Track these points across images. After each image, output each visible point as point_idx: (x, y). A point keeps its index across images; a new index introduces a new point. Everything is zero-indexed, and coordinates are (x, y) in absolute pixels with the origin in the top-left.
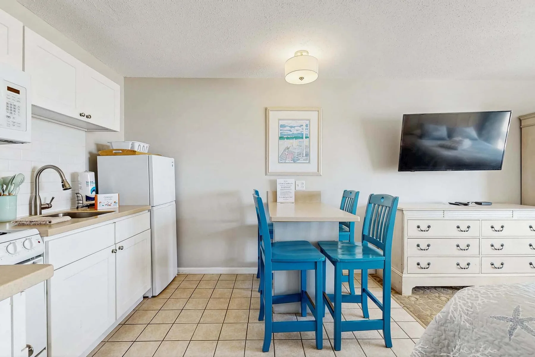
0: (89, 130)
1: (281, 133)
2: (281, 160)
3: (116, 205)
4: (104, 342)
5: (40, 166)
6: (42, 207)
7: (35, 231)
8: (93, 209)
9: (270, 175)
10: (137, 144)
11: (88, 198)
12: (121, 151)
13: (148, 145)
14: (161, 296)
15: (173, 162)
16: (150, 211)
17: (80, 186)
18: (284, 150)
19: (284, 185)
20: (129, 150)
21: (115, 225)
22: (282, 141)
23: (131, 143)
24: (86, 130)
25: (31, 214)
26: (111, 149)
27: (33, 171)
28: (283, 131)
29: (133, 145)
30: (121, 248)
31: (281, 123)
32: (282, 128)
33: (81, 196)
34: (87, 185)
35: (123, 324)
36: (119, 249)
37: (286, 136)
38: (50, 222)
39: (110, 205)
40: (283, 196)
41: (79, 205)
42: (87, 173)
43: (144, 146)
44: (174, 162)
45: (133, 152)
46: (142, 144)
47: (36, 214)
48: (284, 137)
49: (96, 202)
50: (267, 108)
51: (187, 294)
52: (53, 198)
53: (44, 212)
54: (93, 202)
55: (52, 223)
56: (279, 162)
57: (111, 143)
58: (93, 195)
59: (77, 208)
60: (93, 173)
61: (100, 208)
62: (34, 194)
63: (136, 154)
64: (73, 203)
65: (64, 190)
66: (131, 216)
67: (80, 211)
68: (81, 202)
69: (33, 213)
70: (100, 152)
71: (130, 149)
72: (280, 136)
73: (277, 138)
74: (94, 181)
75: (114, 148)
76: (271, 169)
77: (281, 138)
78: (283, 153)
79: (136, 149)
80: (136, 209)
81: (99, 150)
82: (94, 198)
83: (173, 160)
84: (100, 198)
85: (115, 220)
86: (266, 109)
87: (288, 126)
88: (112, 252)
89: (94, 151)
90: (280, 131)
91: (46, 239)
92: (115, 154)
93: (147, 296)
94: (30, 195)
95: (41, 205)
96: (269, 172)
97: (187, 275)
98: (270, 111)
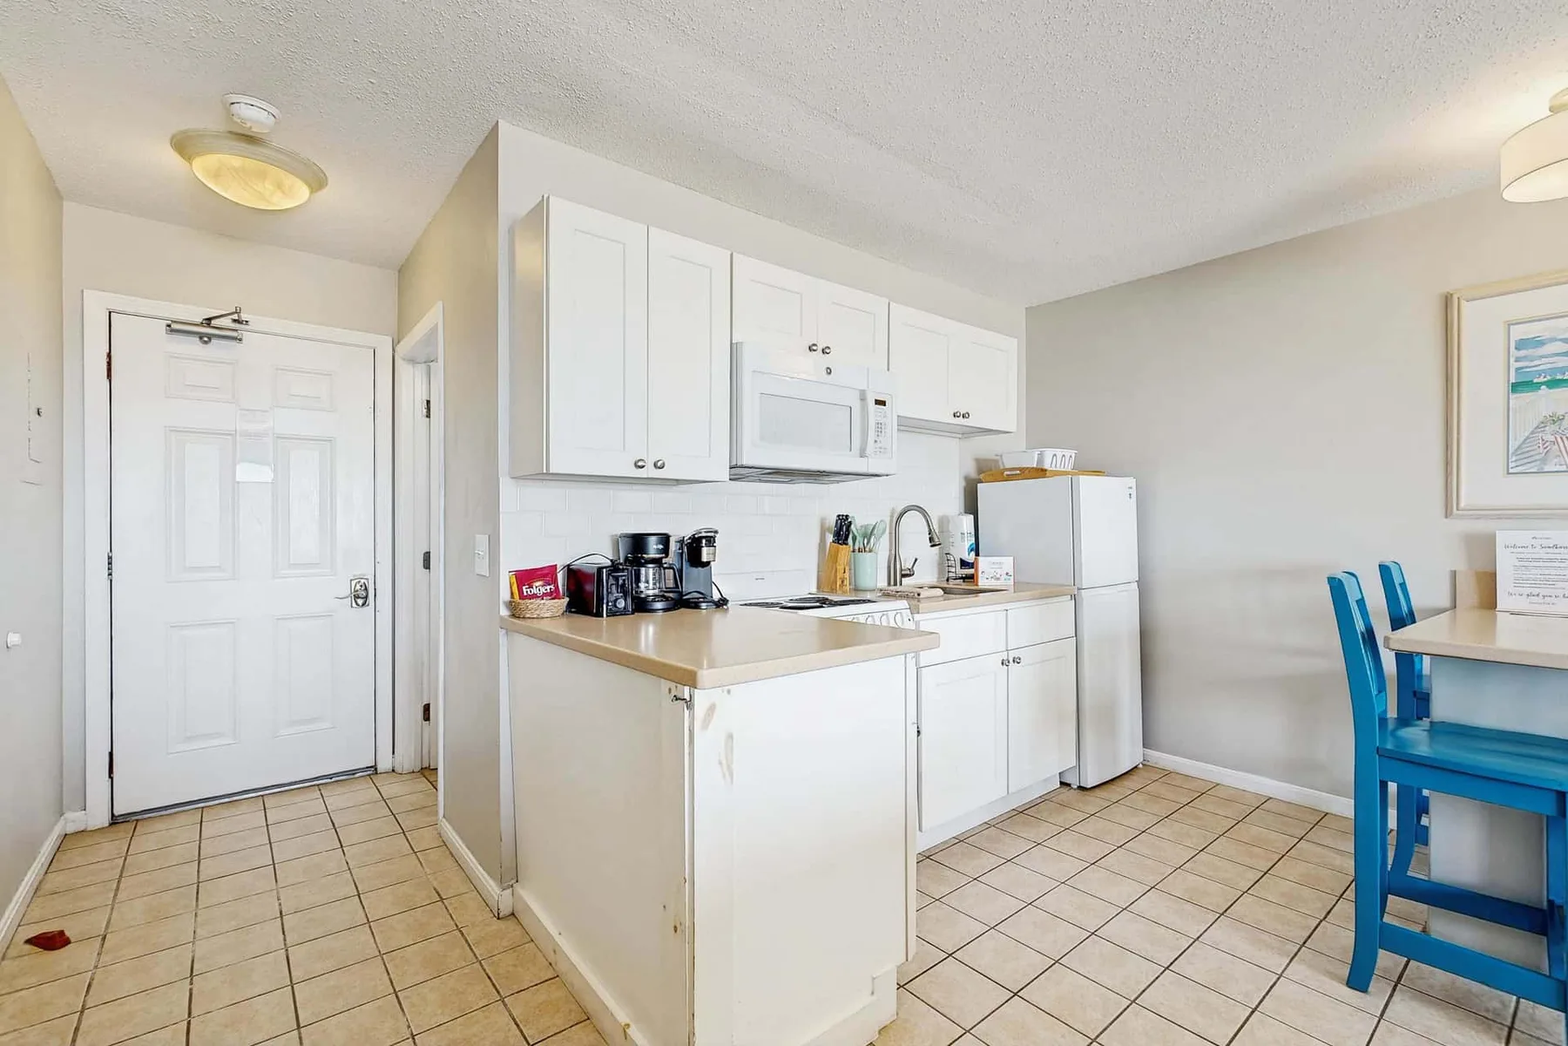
0: (965, 436)
1: (1517, 369)
2: (1518, 463)
3: (1009, 579)
4: (988, 825)
5: (899, 509)
6: (903, 572)
7: (903, 604)
8: (971, 584)
9: (1462, 517)
10: (1049, 453)
11: (964, 564)
12: (1018, 472)
13: (1073, 453)
14: (1098, 792)
15: (1131, 488)
16: (1074, 597)
17: (951, 540)
18: (1537, 427)
19: (1534, 550)
20: (1033, 468)
21: (1007, 614)
22: (1518, 400)
23: (1036, 453)
24: (960, 436)
25: (889, 584)
26: (1002, 467)
27: (892, 516)
28: (1532, 361)
29: (1041, 459)
30: (1017, 661)
31: (1519, 333)
32: (1522, 353)
33: (952, 559)
34: (963, 538)
35: (1021, 812)
36: (1014, 661)
37: (1549, 378)
38: (919, 595)
39: (998, 579)
40: (1529, 591)
41: (951, 575)
42: (961, 517)
43: (1064, 456)
44: (1134, 488)
45: (1040, 472)
46: (1059, 452)
47: (895, 584)
48: (1535, 381)
49: (977, 570)
50: (1451, 295)
51: (1162, 809)
52: (916, 560)
53: (905, 580)
54: (971, 571)
55: (921, 596)
56: (1511, 471)
57: (1001, 456)
58: (971, 558)
59: (948, 580)
60: (972, 516)
61: (983, 582)
62: (893, 552)
63: (1048, 475)
64: (941, 572)
65: (932, 546)
66: (1034, 604)
67: (952, 584)
68: (953, 570)
69: (892, 583)
70: (982, 476)
71: (1035, 466)
72: (1513, 380)
73: (1501, 388)
74: (973, 533)
75: (1007, 467)
76: (1468, 495)
77: (1516, 387)
78: (1528, 438)
79: (1047, 466)
80: (1047, 592)
81: (980, 471)
82: (973, 563)
83: (1132, 482)
84: (983, 563)
85: (1008, 606)
86: (1447, 301)
87: (1553, 340)
88: (1003, 664)
89: (973, 474)
90: (1516, 361)
91: (917, 617)
92: (1009, 478)
93: (1068, 782)
94: (888, 553)
95: (901, 570)
96: (1462, 505)
97: (1168, 773)
98: (1464, 303)
